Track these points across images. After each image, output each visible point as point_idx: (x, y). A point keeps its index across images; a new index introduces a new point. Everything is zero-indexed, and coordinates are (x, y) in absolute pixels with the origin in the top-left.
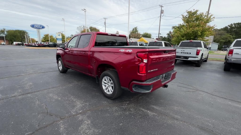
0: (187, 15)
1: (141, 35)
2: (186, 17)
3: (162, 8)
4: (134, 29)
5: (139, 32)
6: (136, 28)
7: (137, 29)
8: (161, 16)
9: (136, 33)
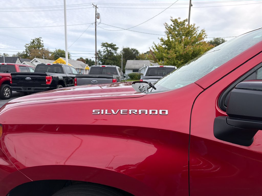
0: (171, 25)
1: (50, 53)
2: (170, 27)
3: (96, 9)
4: (34, 41)
5: (45, 48)
6: (38, 40)
7: (41, 42)
8: (96, 23)
9: (40, 49)
